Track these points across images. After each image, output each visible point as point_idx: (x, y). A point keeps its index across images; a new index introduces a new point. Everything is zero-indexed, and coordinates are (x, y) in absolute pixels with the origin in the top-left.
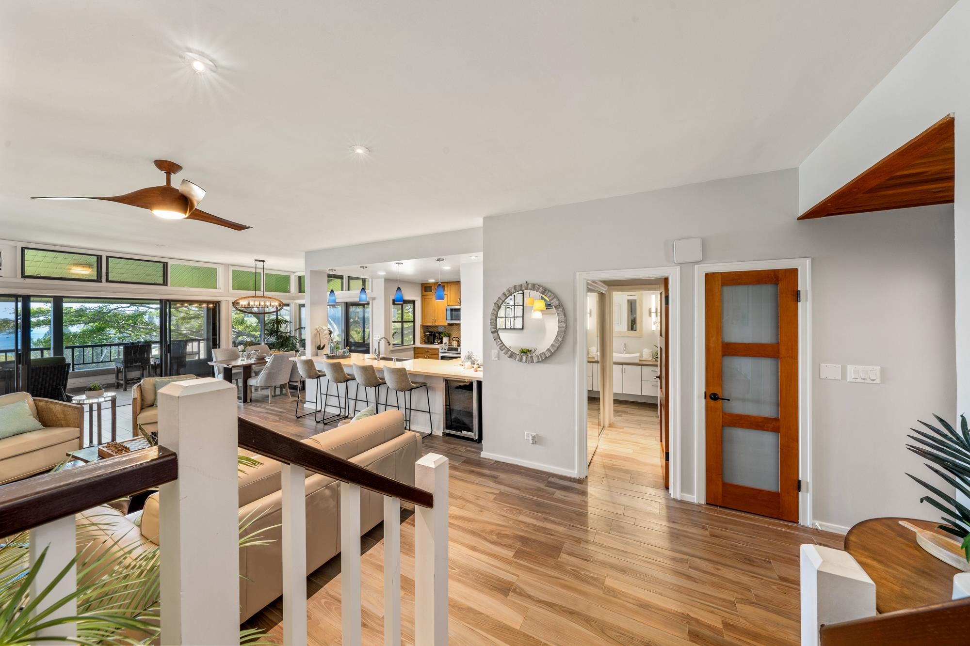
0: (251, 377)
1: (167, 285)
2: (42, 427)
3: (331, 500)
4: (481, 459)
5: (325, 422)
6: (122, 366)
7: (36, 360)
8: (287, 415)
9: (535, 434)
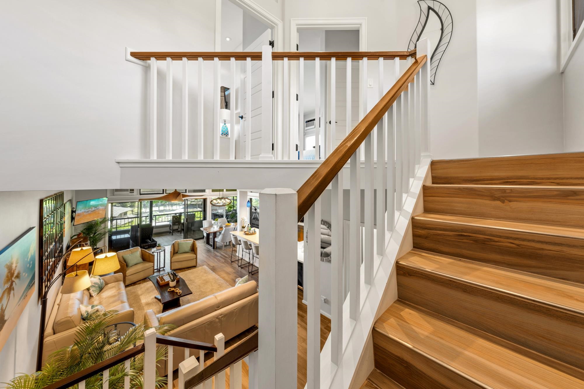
0: (216, 237)
1: (186, 193)
2: (143, 261)
3: (219, 323)
4: (303, 304)
5: (242, 266)
6: (171, 224)
7: (144, 225)
8: (228, 259)
9: (325, 298)
